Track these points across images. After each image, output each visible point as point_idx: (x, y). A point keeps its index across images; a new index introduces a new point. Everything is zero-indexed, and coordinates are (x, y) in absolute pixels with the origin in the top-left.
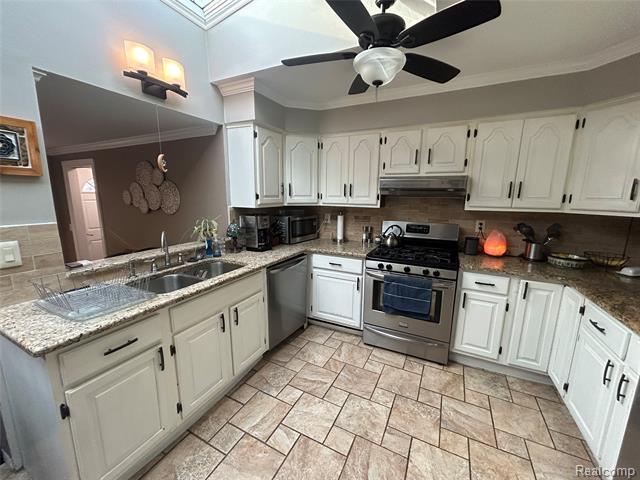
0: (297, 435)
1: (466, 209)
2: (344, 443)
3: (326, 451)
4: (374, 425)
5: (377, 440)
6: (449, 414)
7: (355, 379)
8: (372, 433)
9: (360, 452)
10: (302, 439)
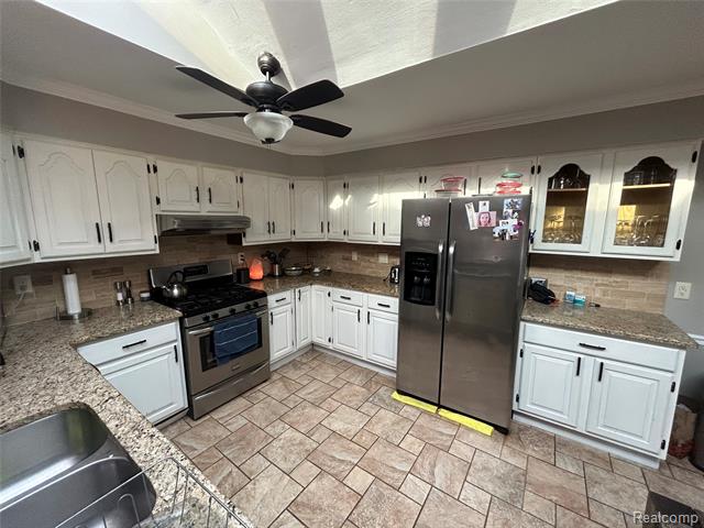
0: (287, 514)
1: (244, 244)
2: (309, 469)
3: (313, 487)
4: (301, 443)
5: (315, 445)
6: (310, 398)
7: (242, 443)
8: (308, 447)
9: (321, 459)
10: (293, 508)
